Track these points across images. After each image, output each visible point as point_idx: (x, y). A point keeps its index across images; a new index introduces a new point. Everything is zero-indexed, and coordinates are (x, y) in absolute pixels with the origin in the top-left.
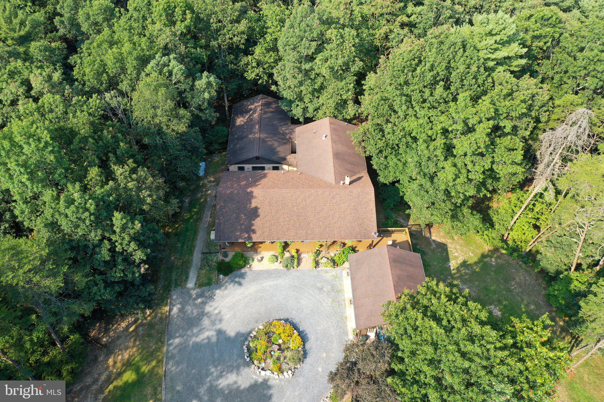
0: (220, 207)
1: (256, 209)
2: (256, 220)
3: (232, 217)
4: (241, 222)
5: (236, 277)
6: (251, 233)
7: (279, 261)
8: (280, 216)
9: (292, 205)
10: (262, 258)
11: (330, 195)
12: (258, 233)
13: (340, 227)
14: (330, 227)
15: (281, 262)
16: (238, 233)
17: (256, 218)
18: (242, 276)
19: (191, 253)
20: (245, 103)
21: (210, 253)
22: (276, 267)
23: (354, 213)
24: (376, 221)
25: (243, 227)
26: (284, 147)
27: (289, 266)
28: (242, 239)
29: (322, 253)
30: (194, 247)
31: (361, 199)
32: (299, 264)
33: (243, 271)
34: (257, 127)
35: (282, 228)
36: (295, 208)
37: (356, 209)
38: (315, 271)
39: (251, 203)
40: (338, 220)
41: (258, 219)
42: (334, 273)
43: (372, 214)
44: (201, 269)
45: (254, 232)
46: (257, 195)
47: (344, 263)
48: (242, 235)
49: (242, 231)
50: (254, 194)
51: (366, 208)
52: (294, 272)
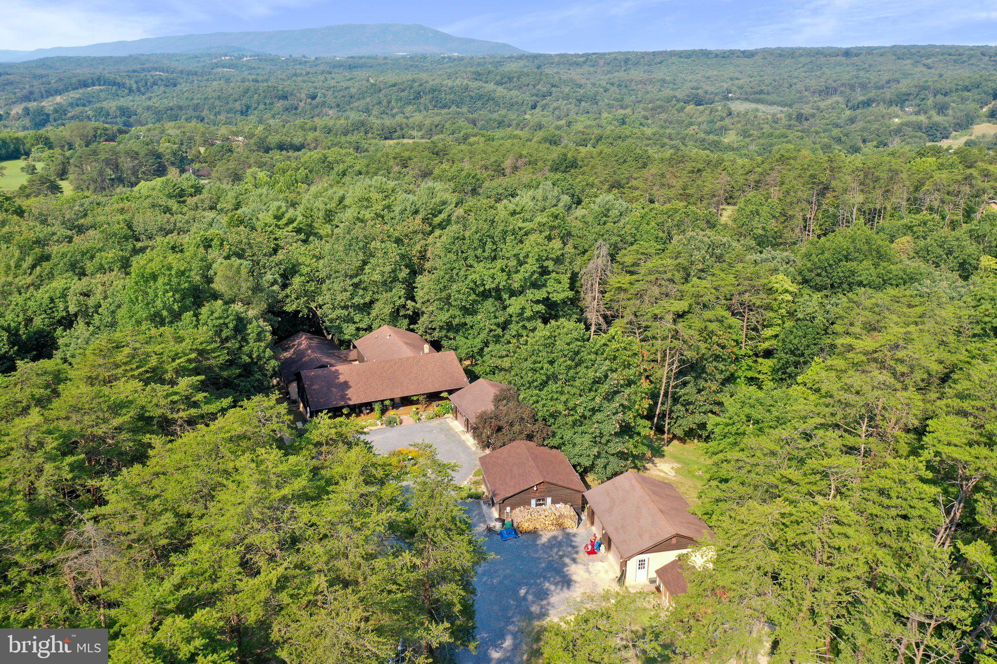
0: (308, 386)
1: (346, 382)
4: (334, 394)
6: (347, 401)
8: (372, 382)
9: (381, 373)
11: (414, 360)
12: (354, 398)
13: (432, 382)
14: (423, 383)
15: (382, 423)
16: (334, 402)
22: (379, 428)
23: (442, 370)
24: (463, 373)
29: (420, 413)
31: (444, 360)
32: (401, 422)
34: (309, 351)
35: (377, 390)
36: (384, 374)
37: (442, 367)
38: (419, 424)
39: (338, 379)
40: (429, 377)
41: (350, 389)
42: (438, 423)
43: (458, 368)
45: (350, 399)
47: (445, 413)
48: (339, 403)
51: (452, 365)
52: (399, 428)
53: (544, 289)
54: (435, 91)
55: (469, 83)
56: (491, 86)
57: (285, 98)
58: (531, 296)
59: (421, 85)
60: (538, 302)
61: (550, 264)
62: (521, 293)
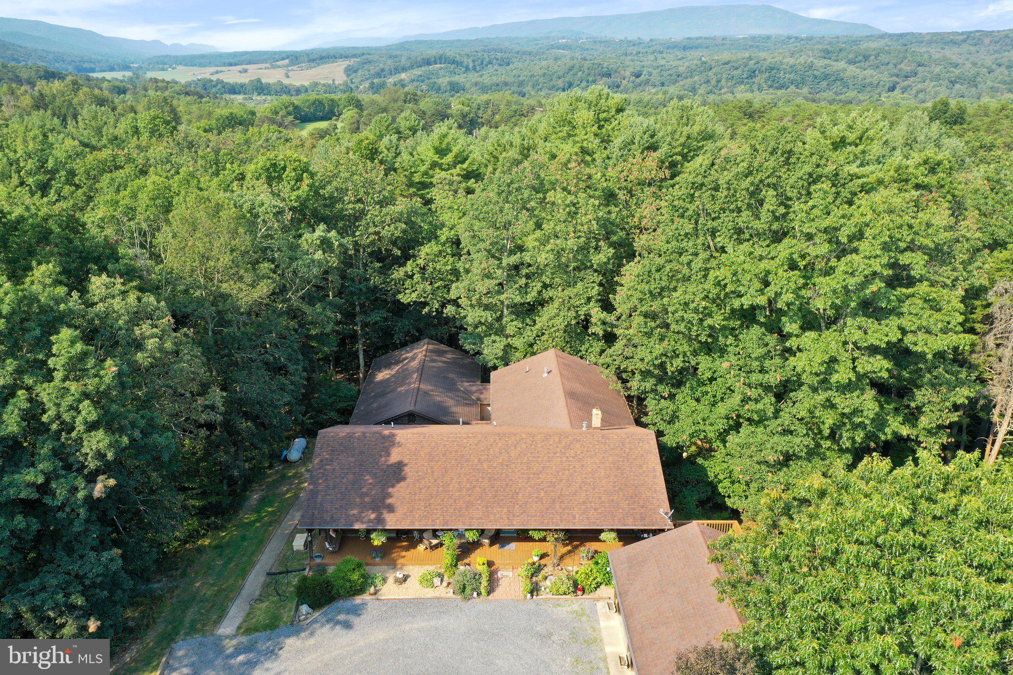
0: (321, 461)
1: (400, 466)
2: (398, 486)
3: (345, 480)
4: (364, 490)
5: (339, 613)
6: (385, 512)
7: (445, 584)
8: (452, 479)
9: (479, 460)
10: (406, 578)
11: (560, 442)
12: (400, 511)
13: (584, 502)
14: (562, 502)
15: (449, 584)
16: (355, 512)
17: (398, 481)
18: (356, 611)
19: (244, 574)
20: (397, 353)
21: (288, 572)
22: (437, 594)
23: (616, 476)
24: (664, 491)
25: (367, 499)
26: (467, 409)
27: (468, 590)
28: (363, 523)
29: (546, 569)
30: (253, 565)
31: (627, 451)
32: (490, 591)
33: (358, 600)
34: (415, 376)
35: (455, 501)
36: (485, 465)
37: (618, 468)
38: (531, 604)
39: (388, 454)
40: (581, 488)
41: (402, 484)
42: (576, 607)
43: (655, 477)
44: (260, 600)
45: (391, 509)
46: (403, 441)
47: (599, 587)
48: (363, 515)
49: (363, 507)
50: (398, 439)
51: (641, 466)
52: (479, 604)
53: (893, 322)
54: (772, 69)
55: (815, 61)
56: (842, 65)
57: (609, 75)
58: (857, 335)
59: (758, 63)
60: (873, 350)
61: (916, 262)
62: (831, 322)
